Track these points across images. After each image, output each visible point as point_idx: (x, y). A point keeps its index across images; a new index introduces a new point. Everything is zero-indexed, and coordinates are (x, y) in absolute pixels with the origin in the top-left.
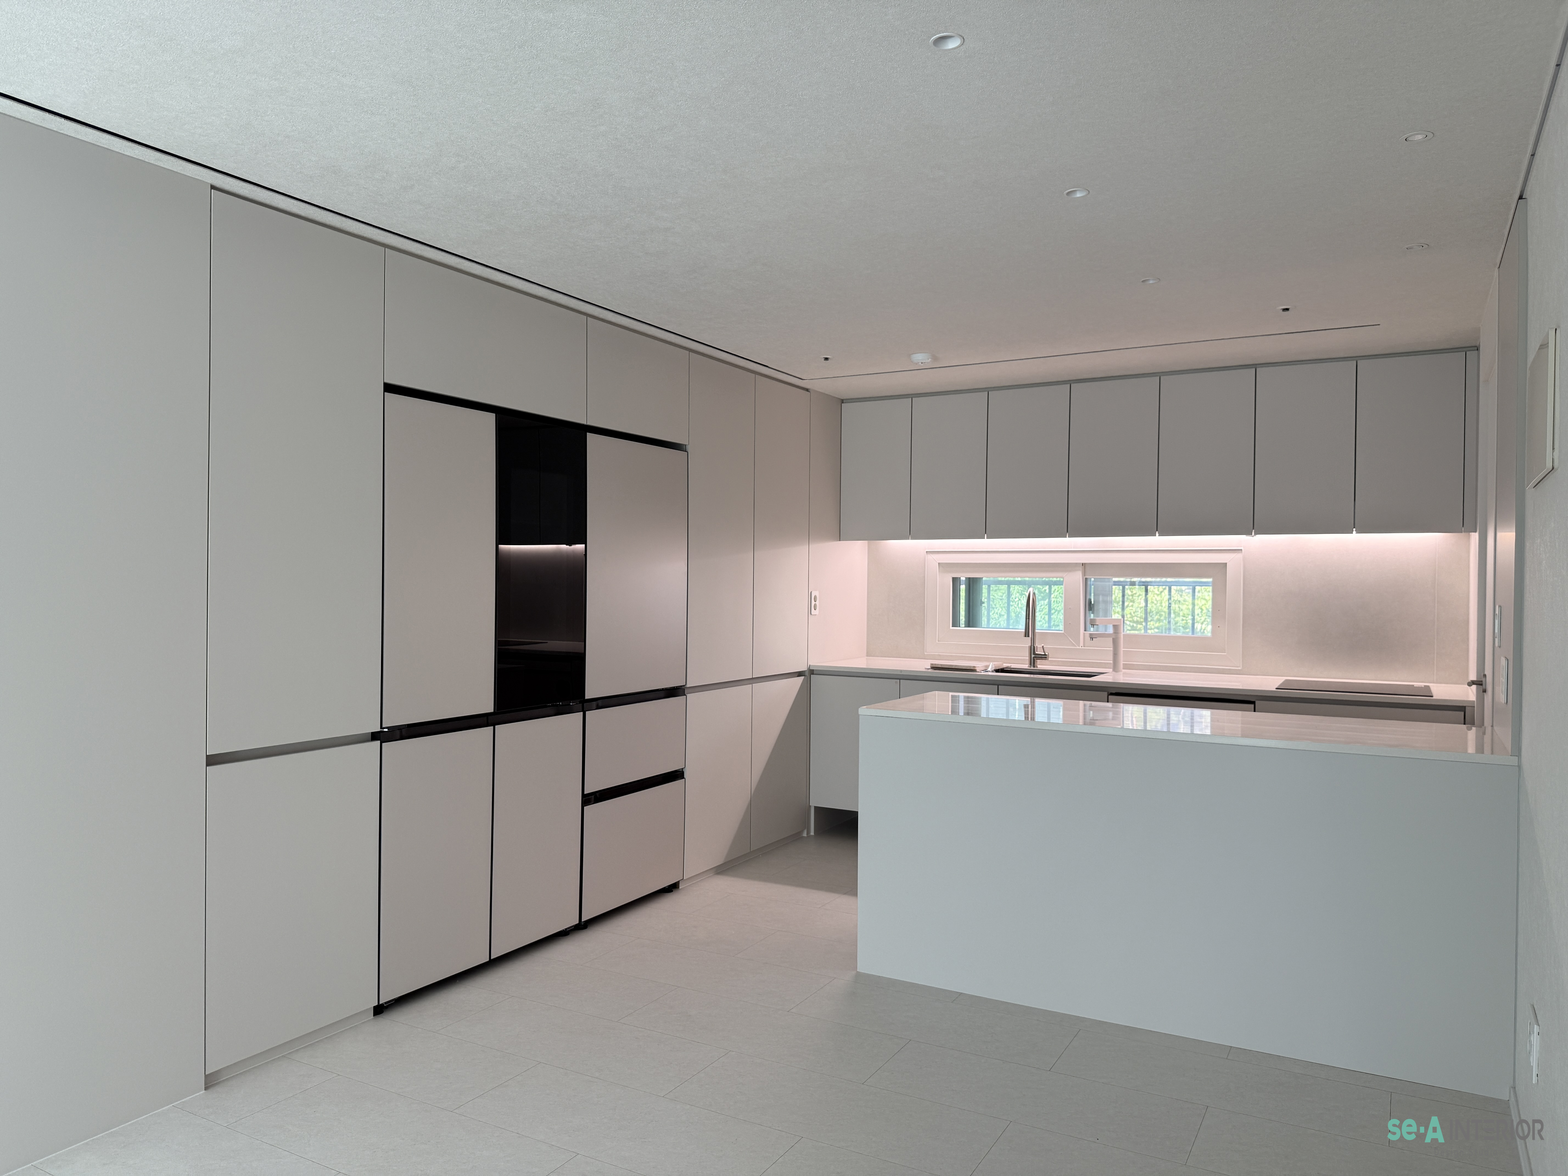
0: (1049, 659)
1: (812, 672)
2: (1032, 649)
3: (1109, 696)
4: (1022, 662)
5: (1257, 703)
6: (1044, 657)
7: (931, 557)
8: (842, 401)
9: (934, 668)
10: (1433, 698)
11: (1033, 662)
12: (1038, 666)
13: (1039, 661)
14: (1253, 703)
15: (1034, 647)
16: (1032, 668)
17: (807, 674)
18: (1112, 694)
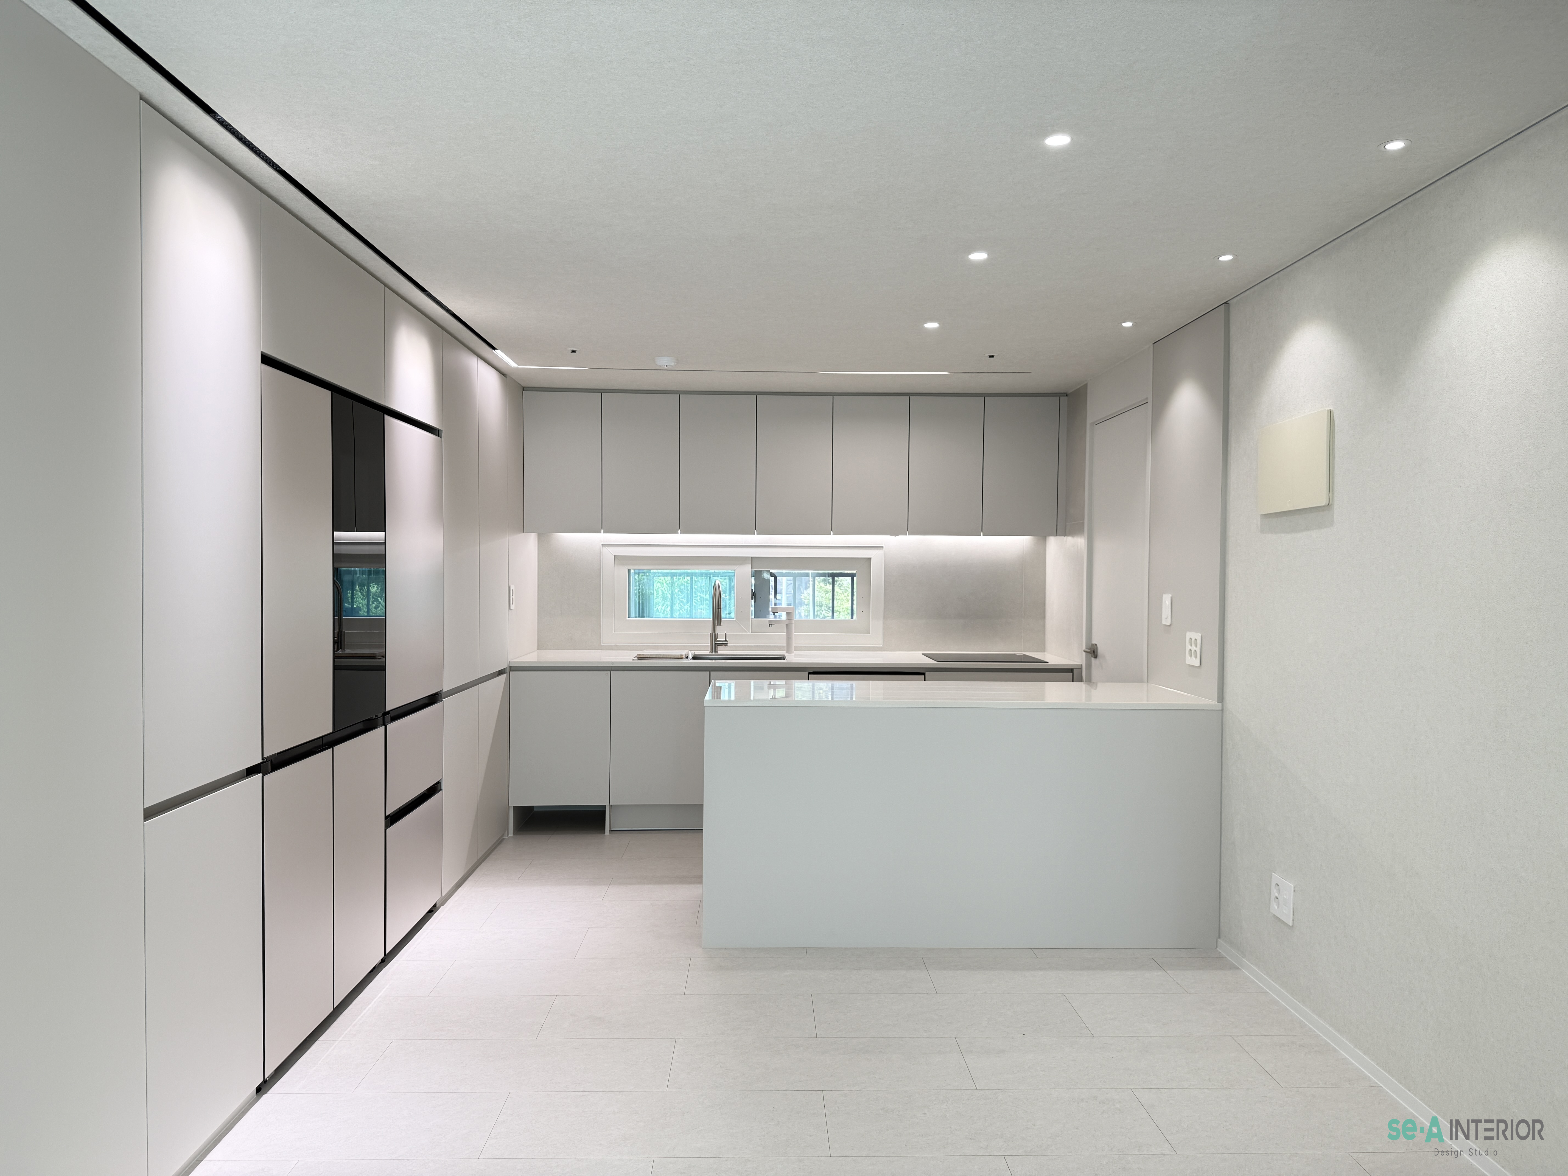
0: (728, 645)
1: (512, 669)
2: (714, 636)
3: (810, 675)
4: (704, 648)
5: (927, 674)
6: (725, 643)
7: (606, 550)
8: (524, 389)
9: (640, 658)
10: (1049, 663)
11: (714, 648)
12: (719, 652)
13: (719, 648)
14: (924, 674)
15: (715, 634)
16: (714, 654)
17: (508, 671)
18: (810, 673)
